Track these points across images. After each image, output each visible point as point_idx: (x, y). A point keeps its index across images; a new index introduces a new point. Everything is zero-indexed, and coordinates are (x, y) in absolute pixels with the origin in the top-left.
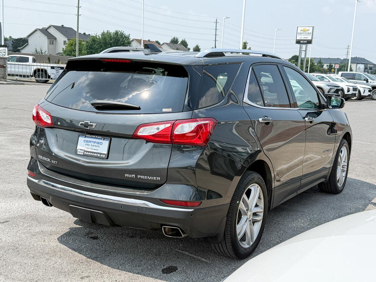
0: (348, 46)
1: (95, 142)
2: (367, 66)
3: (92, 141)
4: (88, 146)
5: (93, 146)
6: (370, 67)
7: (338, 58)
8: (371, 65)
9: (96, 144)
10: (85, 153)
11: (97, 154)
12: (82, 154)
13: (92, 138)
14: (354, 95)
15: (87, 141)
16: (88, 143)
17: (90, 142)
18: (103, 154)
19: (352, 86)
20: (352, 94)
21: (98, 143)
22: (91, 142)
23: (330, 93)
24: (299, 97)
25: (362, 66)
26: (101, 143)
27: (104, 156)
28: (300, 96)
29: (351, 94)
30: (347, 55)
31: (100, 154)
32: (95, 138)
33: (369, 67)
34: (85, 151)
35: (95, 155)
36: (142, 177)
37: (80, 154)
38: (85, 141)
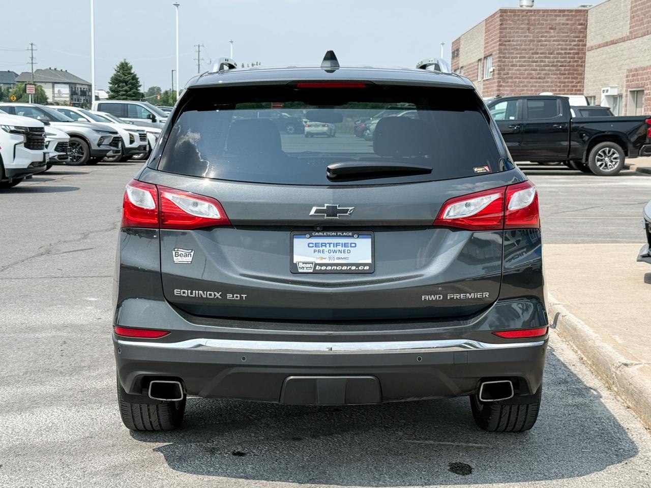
0: (32, 44)
1: (337, 245)
2: (75, 88)
3: (330, 244)
4: (321, 255)
5: (335, 252)
6: (81, 91)
7: (9, 71)
8: (83, 87)
9: (339, 248)
10: (318, 268)
11: (349, 267)
12: (311, 271)
13: (329, 236)
14: (142, 148)
15: (316, 245)
16: (321, 249)
17: (324, 245)
18: (365, 265)
19: (138, 131)
20: (140, 146)
21: (345, 245)
22: (328, 245)
23: (102, 147)
24: (56, 157)
25: (65, 90)
26: (353, 245)
27: (367, 268)
28: (59, 155)
29: (137, 147)
30: (31, 65)
31: (357, 265)
32: (337, 236)
33: (79, 90)
34: (316, 265)
35: (345, 268)
36: (456, 296)
37: (305, 271)
38: (311, 245)
